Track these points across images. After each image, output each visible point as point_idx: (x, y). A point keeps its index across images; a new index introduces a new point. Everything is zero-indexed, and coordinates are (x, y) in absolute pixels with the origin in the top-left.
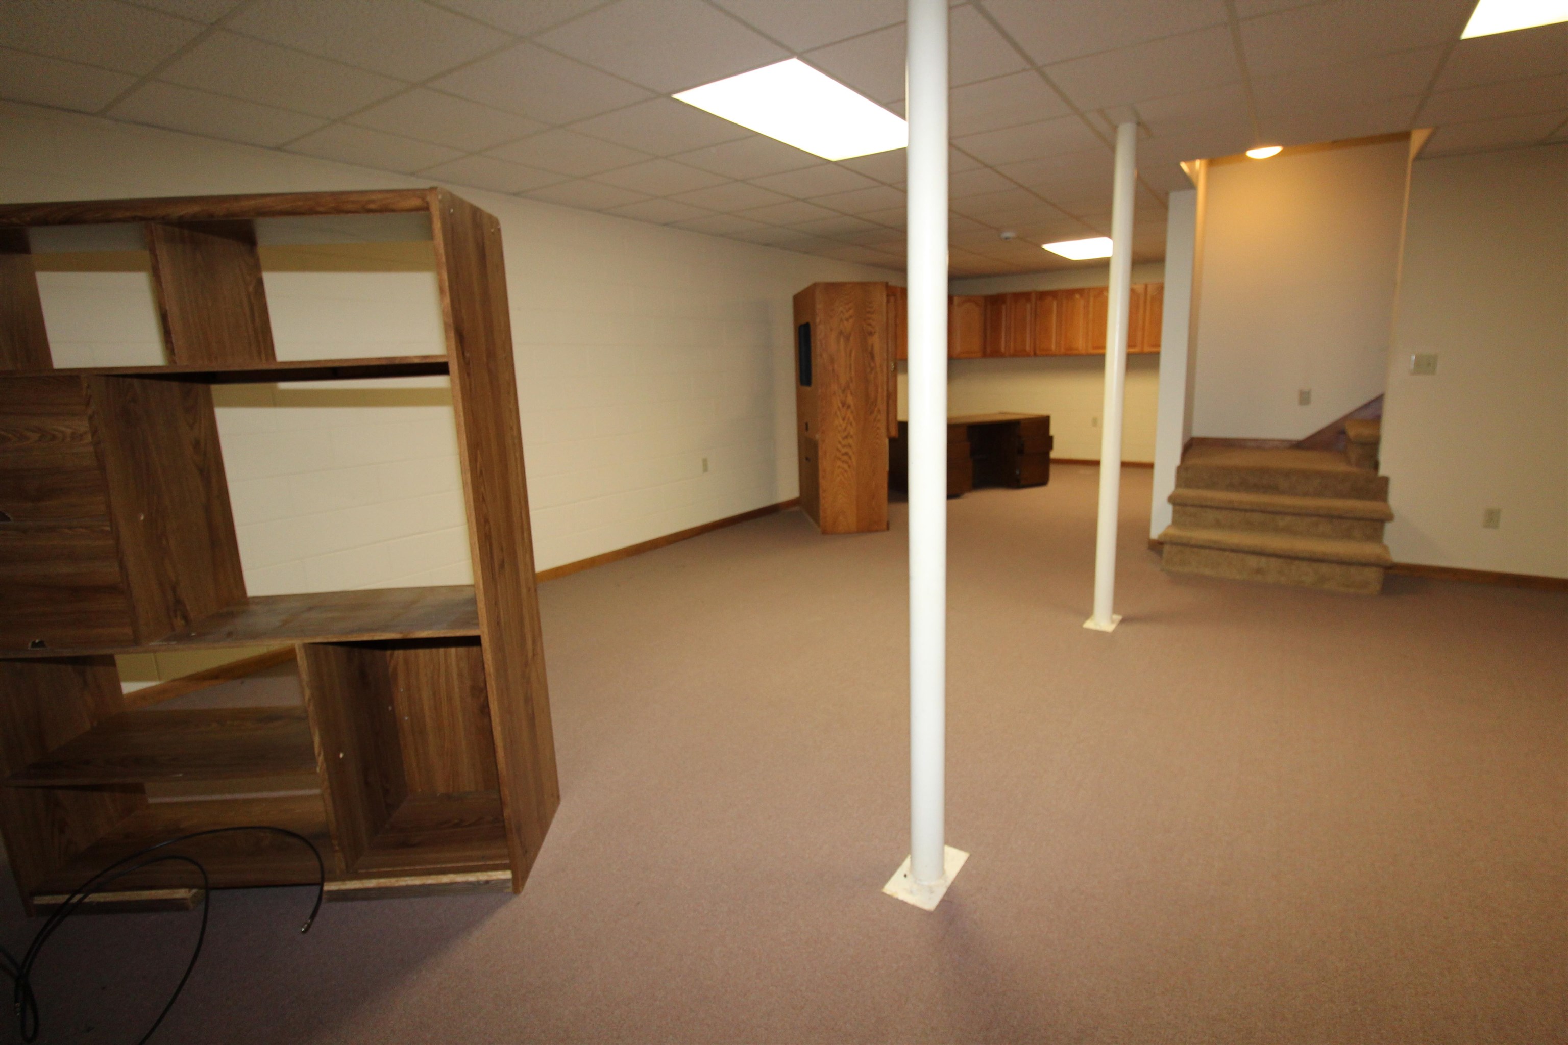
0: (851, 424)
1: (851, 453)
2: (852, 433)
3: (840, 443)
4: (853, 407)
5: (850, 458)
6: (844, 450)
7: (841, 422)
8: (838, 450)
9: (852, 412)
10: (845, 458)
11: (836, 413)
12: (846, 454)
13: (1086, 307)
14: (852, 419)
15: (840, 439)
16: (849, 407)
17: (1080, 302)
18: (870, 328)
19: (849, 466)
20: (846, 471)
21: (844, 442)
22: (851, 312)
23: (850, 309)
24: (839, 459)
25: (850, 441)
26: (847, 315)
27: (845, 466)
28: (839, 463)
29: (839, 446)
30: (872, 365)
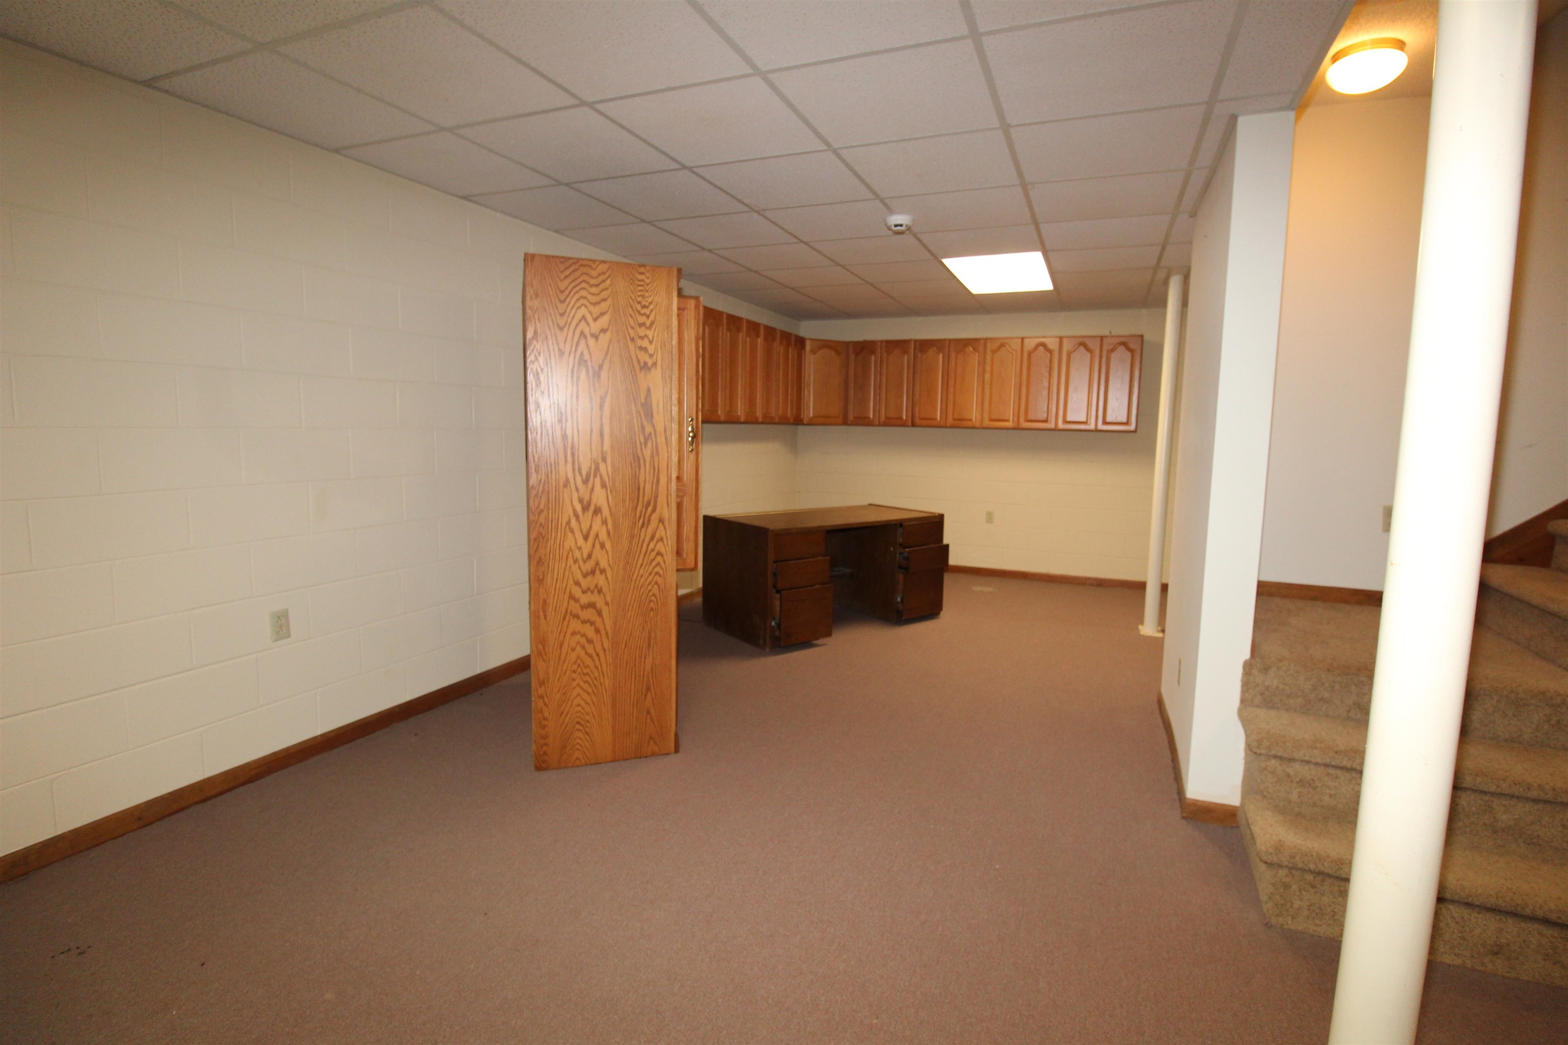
0: (602, 546)
1: (600, 604)
2: (603, 564)
3: (577, 584)
4: (606, 512)
5: (600, 613)
6: (585, 599)
7: (581, 541)
8: (572, 597)
9: (604, 522)
10: (589, 614)
11: (569, 523)
12: (592, 605)
13: (982, 363)
14: (603, 536)
15: (579, 577)
16: (597, 511)
17: (974, 359)
18: (643, 357)
19: (597, 631)
20: (590, 641)
21: (585, 583)
22: (604, 321)
23: (602, 314)
24: (577, 616)
25: (600, 580)
26: (596, 327)
27: (589, 631)
28: (575, 625)
29: (577, 591)
30: (648, 429)
